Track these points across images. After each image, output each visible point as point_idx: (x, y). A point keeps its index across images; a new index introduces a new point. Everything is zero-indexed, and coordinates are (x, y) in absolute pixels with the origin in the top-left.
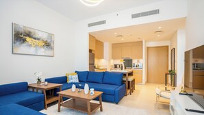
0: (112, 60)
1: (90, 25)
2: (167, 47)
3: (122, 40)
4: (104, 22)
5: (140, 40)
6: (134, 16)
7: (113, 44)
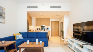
0: (36, 26)
1: (28, 7)
2: (58, 21)
3: (42, 17)
4: (36, 7)
5: (49, 18)
6: (51, 7)
7: (36, 19)
